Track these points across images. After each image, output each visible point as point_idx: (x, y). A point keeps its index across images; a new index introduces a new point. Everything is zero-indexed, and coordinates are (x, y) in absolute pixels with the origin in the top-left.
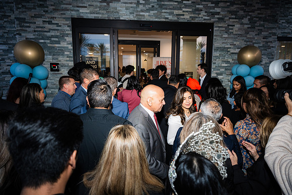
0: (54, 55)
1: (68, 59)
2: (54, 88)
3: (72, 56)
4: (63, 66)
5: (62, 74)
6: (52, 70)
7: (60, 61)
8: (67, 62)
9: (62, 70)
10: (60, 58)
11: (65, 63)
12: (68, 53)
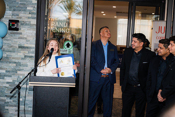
0: (14, 10)
1: (30, 15)
2: (10, 51)
3: (35, 12)
4: (24, 24)
5: (21, 34)
6: (10, 29)
7: (21, 18)
8: (29, 20)
9: (22, 29)
10: (22, 14)
11: (26, 20)
12: (32, 9)
